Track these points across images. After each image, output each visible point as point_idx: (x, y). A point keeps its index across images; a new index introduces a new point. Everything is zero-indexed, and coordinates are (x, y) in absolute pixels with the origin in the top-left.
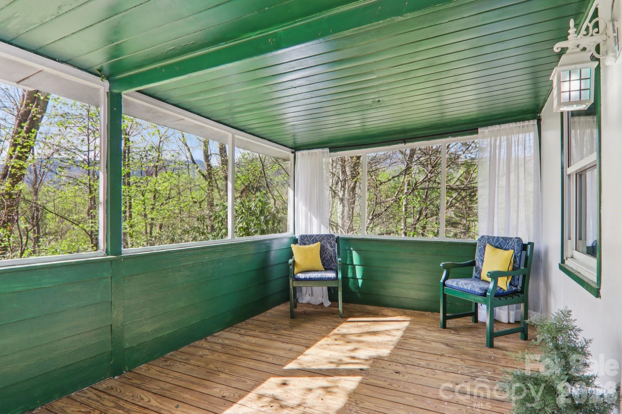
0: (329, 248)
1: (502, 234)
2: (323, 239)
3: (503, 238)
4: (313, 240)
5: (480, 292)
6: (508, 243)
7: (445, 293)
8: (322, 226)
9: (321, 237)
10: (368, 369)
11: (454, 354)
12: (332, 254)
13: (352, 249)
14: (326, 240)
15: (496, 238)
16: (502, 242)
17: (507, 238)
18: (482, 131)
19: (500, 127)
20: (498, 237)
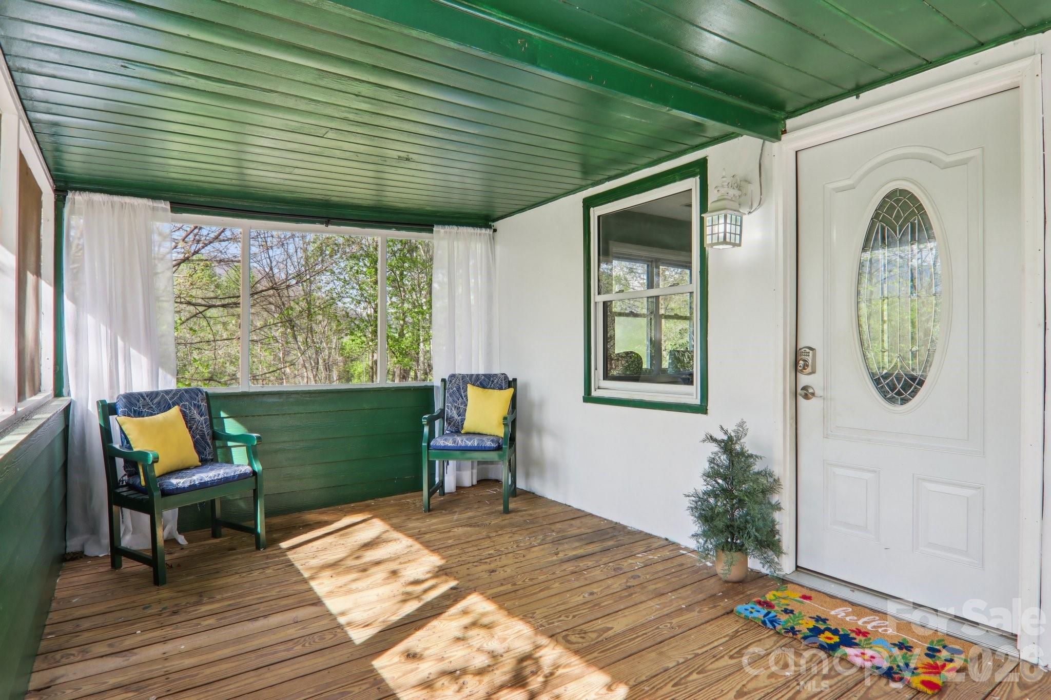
0: (197, 417)
1: (482, 371)
2: (181, 399)
3: (485, 375)
4: (159, 403)
5: (494, 445)
6: (493, 381)
7: (430, 459)
8: (160, 371)
9: (175, 394)
10: (458, 584)
11: (497, 532)
12: (205, 430)
13: (223, 414)
14: (187, 401)
15: (474, 377)
16: (484, 380)
17: (490, 375)
18: (438, 229)
19: (458, 229)
20: (478, 375)
